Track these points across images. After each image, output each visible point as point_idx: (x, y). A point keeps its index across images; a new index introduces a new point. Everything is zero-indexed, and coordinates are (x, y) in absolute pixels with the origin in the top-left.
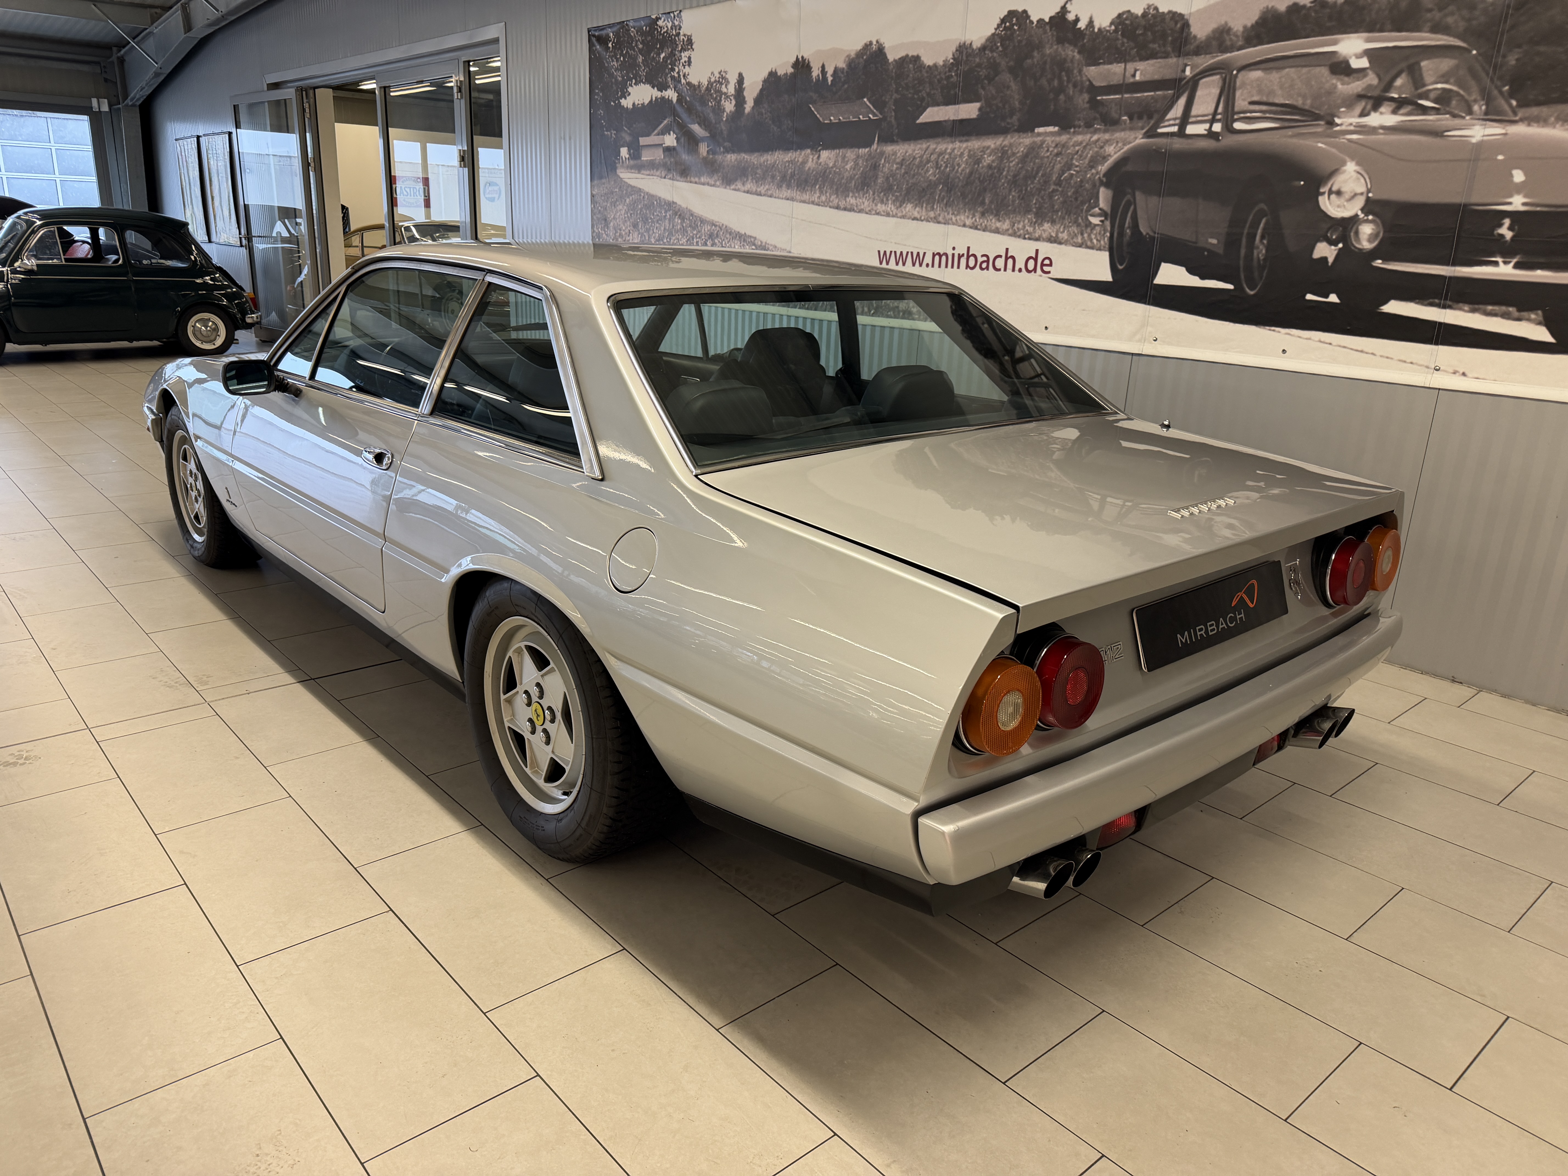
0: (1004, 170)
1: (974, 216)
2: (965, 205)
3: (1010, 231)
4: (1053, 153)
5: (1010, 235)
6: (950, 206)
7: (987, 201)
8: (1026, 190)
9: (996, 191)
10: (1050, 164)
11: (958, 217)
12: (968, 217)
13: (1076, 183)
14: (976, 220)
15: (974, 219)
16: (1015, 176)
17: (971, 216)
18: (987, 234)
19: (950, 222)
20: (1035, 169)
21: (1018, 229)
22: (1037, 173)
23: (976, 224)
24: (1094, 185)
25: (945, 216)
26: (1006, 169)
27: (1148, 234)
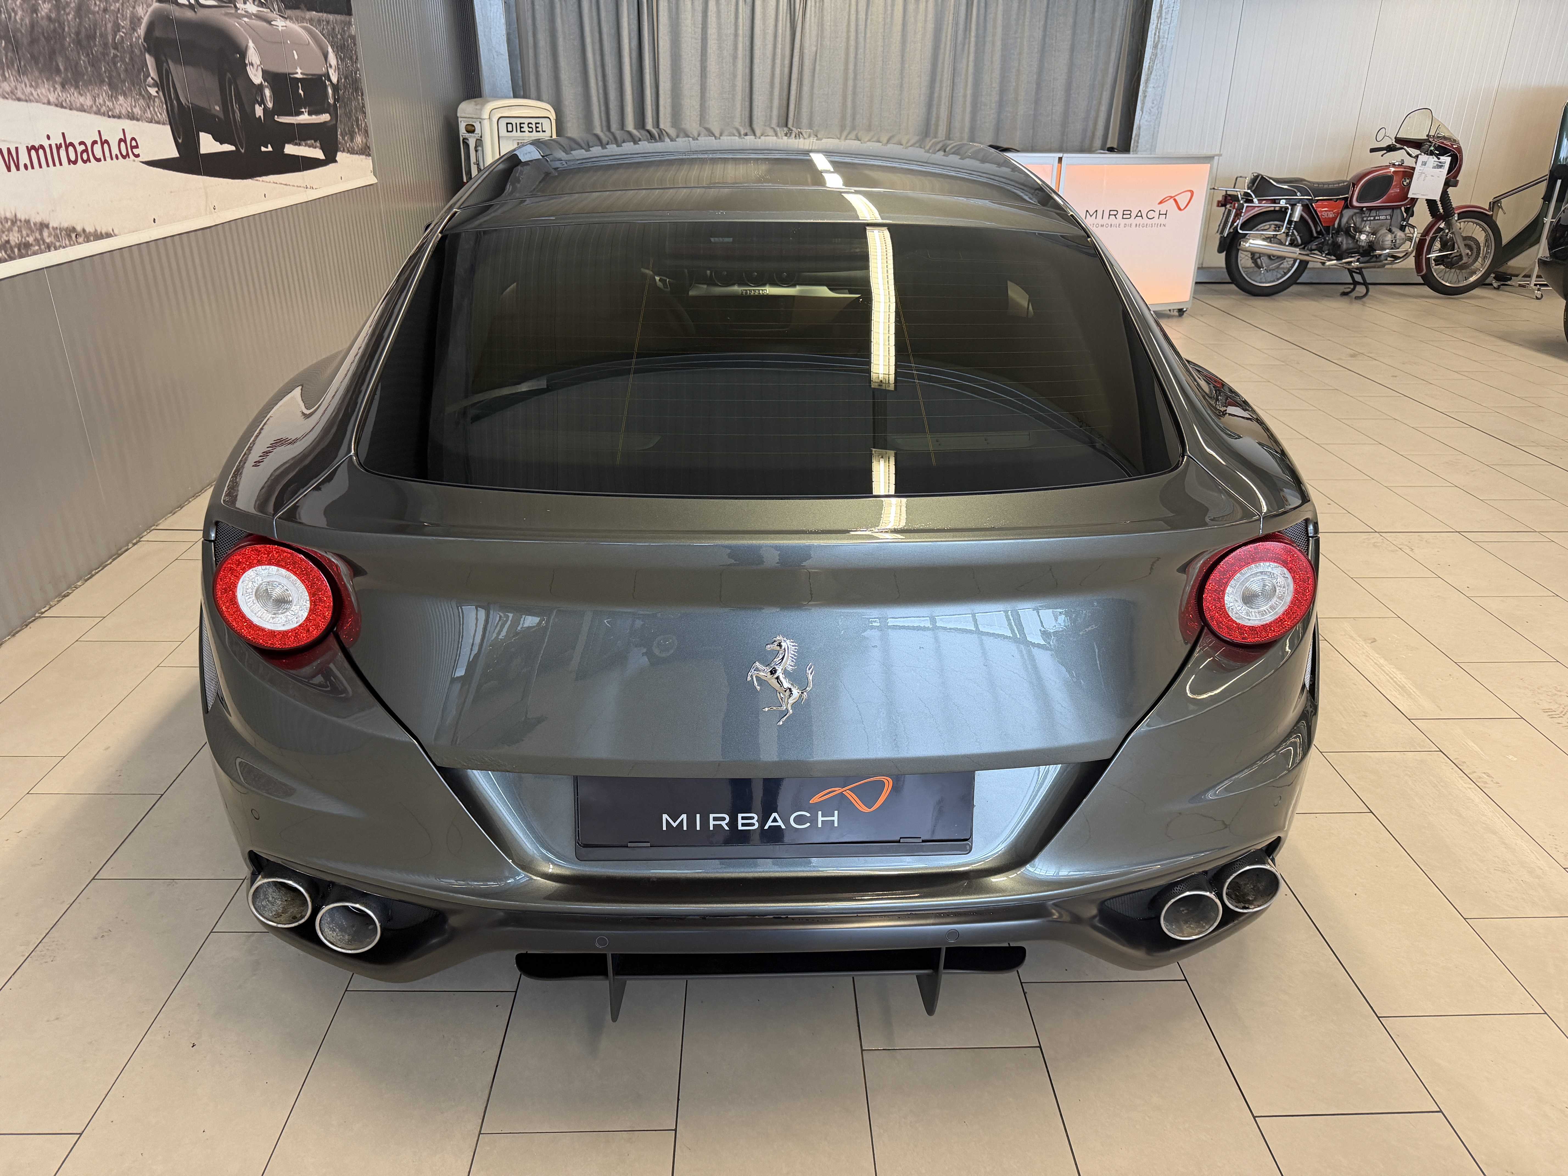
0: (64, 24)
1: (55, 89)
2: (40, 73)
3: (95, 108)
4: (102, 9)
5: (96, 113)
6: (23, 74)
7: (62, 68)
8: (92, 53)
9: (66, 54)
10: (102, 22)
11: (39, 91)
12: (49, 90)
13: (127, 47)
14: (58, 94)
15: (56, 93)
16: (78, 34)
17: (52, 89)
18: (75, 112)
19: (31, 97)
20: (92, 26)
21: (100, 104)
22: (95, 33)
23: (60, 100)
24: (141, 51)
25: (23, 89)
26: (66, 23)
27: (185, 104)
